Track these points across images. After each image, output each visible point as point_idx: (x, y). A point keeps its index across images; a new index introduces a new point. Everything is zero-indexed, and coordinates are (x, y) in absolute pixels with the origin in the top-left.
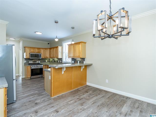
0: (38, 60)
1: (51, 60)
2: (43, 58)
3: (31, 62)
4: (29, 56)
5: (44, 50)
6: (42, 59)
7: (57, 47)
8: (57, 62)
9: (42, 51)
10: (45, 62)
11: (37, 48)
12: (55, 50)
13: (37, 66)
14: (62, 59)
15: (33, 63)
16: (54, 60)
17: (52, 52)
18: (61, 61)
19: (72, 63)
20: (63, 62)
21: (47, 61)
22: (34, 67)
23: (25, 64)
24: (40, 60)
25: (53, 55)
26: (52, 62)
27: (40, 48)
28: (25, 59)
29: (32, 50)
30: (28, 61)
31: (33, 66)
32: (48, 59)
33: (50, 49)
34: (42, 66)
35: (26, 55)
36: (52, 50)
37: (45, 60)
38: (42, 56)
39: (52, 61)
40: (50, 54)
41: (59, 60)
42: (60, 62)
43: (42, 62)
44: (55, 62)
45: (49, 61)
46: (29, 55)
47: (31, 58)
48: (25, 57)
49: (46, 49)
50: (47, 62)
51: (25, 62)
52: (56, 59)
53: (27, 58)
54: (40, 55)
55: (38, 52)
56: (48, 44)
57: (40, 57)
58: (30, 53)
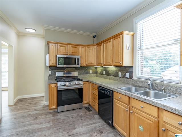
0: (74, 69)
1: (100, 71)
2: (84, 65)
5: (85, 49)
6: (82, 68)
8: (116, 75)
9: (81, 49)
10: (88, 73)
11: (70, 44)
12: (110, 44)
13: (71, 85)
14: (132, 67)
16: (105, 69)
17: (102, 53)
18: (127, 75)
21: (91, 72)
24: (79, 70)
25: (107, 59)
26: (102, 74)
27: (78, 45)
28: (49, 67)
29: (62, 49)
30: (55, 71)
31: (62, 83)
32: (94, 68)
33: (99, 44)
35: (50, 60)
36: (102, 47)
37: (88, 70)
39: (102, 72)
40: (98, 58)
41: (120, 71)
42: (124, 77)
43: (83, 72)
44: (108, 74)
45: (95, 72)
46: (55, 58)
47: (58, 66)
49: (89, 46)
50: (93, 73)
51: (50, 73)
52: (112, 69)
53: (52, 65)
54: (78, 59)
55: (73, 54)
56: (94, 37)
57: (78, 64)
58: (57, 55)
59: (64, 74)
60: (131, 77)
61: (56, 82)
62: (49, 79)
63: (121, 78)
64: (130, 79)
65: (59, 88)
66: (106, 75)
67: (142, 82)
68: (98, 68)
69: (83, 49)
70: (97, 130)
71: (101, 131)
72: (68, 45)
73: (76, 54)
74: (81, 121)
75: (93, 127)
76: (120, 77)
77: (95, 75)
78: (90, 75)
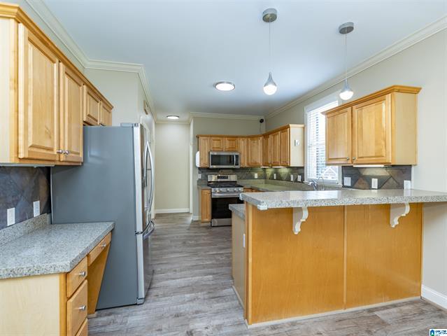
0: (231, 171)
1: (270, 174)
2: (246, 165)
3: (213, 178)
4: (207, 161)
5: (248, 140)
6: (243, 169)
7: (285, 129)
8: (288, 179)
9: (242, 144)
10: (252, 177)
11: (228, 137)
12: (278, 137)
13: (228, 192)
14: (303, 168)
15: (219, 180)
16: (276, 171)
17: (269, 148)
18: (299, 179)
19: (344, 186)
20: (305, 181)
21: (256, 176)
22: (218, 193)
23: (199, 181)
24: (238, 173)
25: (274, 157)
26: (273, 179)
27: (237, 137)
28: (199, 168)
29: (216, 144)
30: (207, 173)
31: (217, 189)
32: (261, 170)
33: (266, 136)
34: (242, 190)
35: (201, 159)
36: (269, 139)
37: (252, 173)
38: (244, 162)
39: (272, 175)
40: (265, 155)
41: (292, 173)
42: (296, 181)
43: (244, 177)
44: (279, 178)
45: (264, 177)
46: (207, 156)
47: (211, 167)
48: (198, 165)
49: (253, 137)
50: (259, 178)
51: (200, 176)
52: (284, 171)
53: (203, 166)
54: (237, 156)
55: (231, 149)
56: (261, 122)
57: (237, 164)
58: (210, 153)
59: (218, 177)
60: (303, 179)
61: (210, 188)
62: (198, 185)
63: (294, 183)
64: (301, 184)
65: (214, 195)
66: (277, 179)
68: (267, 170)
69: (244, 142)
72: (224, 139)
73: (234, 149)
76: (292, 181)
77: (264, 180)
78: (255, 180)
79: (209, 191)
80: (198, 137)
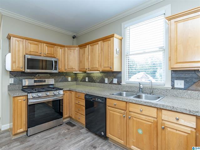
0: (49, 75)
2: (63, 70)
3: (27, 82)
4: (21, 65)
5: (65, 51)
6: (60, 74)
9: (60, 51)
10: (67, 81)
13: (48, 96)
14: (120, 72)
15: (35, 84)
16: (88, 75)
18: (115, 81)
20: (123, 83)
21: (70, 79)
23: (11, 88)
24: (55, 77)
26: (85, 81)
27: (55, 45)
28: (11, 72)
29: (33, 48)
30: (21, 78)
32: (73, 75)
33: (82, 46)
34: (61, 92)
35: (13, 62)
36: (86, 49)
37: (66, 77)
38: (61, 67)
39: (84, 79)
40: (81, 62)
42: (111, 83)
43: (60, 80)
44: (92, 80)
45: (75, 80)
46: (21, 60)
47: (27, 71)
48: (9, 68)
49: (69, 47)
50: (71, 81)
51: (12, 81)
54: (56, 62)
55: (49, 55)
56: (74, 38)
57: (56, 69)
58: (26, 56)
59: (35, 82)
60: (119, 83)
61: (26, 94)
62: (9, 90)
63: (108, 85)
64: (118, 85)
65: (31, 101)
66: (89, 81)
67: (131, 87)
68: (78, 74)
69: (62, 50)
70: (90, 146)
71: (93, 146)
72: (42, 44)
73: (53, 56)
74: (66, 140)
75: (84, 144)
76: (107, 83)
77: (75, 82)
78: (69, 82)
79: (24, 98)
80: (9, 38)
